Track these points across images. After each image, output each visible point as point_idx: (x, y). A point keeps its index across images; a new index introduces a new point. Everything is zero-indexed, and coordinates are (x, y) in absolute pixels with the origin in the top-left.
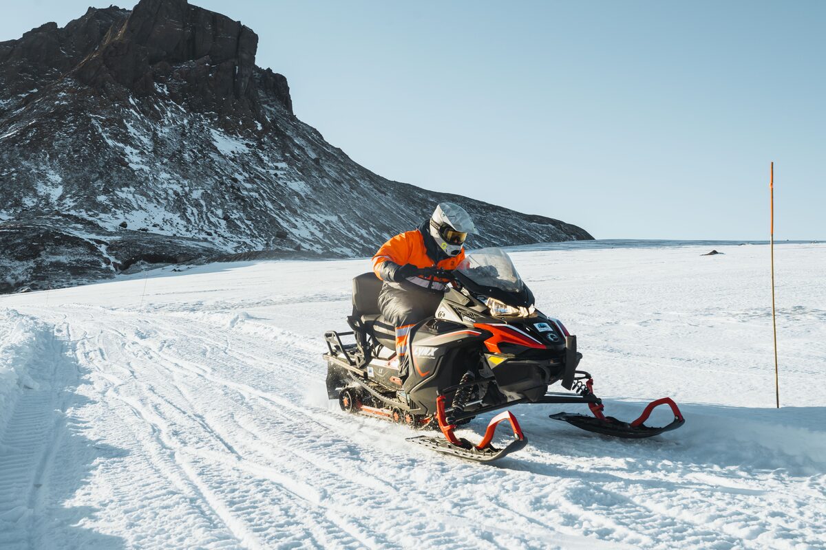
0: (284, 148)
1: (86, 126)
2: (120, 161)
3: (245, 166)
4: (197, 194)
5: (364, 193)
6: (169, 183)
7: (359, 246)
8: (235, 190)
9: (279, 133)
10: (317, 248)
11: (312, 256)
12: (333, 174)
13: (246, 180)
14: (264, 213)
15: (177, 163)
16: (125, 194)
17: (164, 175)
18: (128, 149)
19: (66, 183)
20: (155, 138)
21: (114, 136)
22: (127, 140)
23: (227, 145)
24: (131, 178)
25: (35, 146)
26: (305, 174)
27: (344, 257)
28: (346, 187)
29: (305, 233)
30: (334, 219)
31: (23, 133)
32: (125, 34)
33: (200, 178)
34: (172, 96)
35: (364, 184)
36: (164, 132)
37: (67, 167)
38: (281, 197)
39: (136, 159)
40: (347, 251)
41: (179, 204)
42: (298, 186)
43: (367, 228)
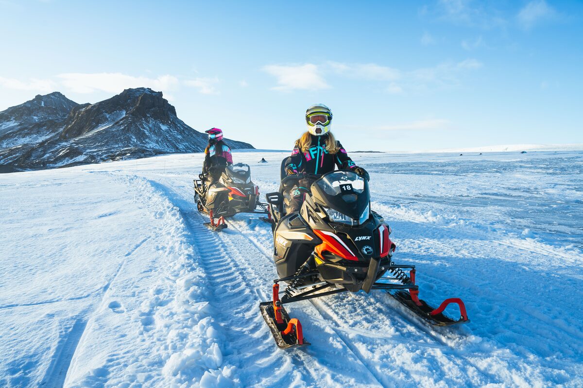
0: (176, 128)
1: (136, 126)
2: (144, 133)
3: (168, 132)
4: (160, 140)
5: (194, 138)
6: (154, 138)
7: (192, 150)
8: (167, 138)
9: (174, 123)
10: (184, 151)
11: (183, 153)
12: (187, 133)
13: (169, 136)
14: (173, 143)
15: (155, 133)
16: (147, 140)
17: (153, 136)
18: (145, 130)
19: (136, 138)
20: (149, 127)
21: (142, 128)
22: (144, 128)
23: (164, 128)
24: (147, 137)
25: (128, 130)
26: (181, 134)
27: (189, 152)
28: (190, 136)
29: (182, 148)
30: (187, 144)
31: (125, 127)
32: (140, 104)
33: (160, 136)
34: (150, 117)
35: (194, 135)
36: (150, 126)
37: (135, 135)
38: (176, 140)
39: (147, 132)
41: (157, 142)
42: (179, 137)
43: (194, 146)
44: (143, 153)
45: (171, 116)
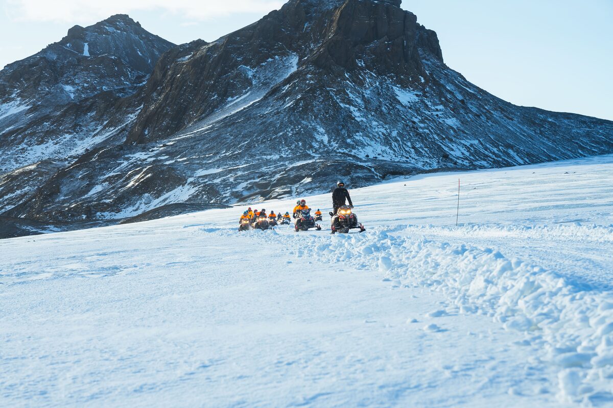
0: (441, 95)
1: (328, 97)
2: (350, 117)
3: (417, 111)
4: (394, 134)
5: (496, 122)
6: (378, 128)
7: (491, 160)
8: (415, 128)
9: (436, 83)
10: (466, 163)
11: (464, 169)
12: (474, 110)
13: (421, 122)
14: (434, 143)
15: (381, 116)
16: (358, 136)
17: (374, 123)
18: (352, 108)
19: (327, 132)
20: (363, 98)
21: (343, 101)
22: (350, 102)
23: (406, 97)
24: (359, 127)
25: (306, 110)
26: (456, 113)
27: (482, 167)
28: (483, 118)
29: (458, 154)
30: (476, 142)
31: (297, 102)
32: (336, 33)
33: (394, 123)
34: (367, 67)
35: (496, 114)
36: (367, 93)
37: (325, 122)
38: (442, 131)
39: (357, 114)
40: (484, 163)
41: (387, 141)
42: (452, 122)
43: (497, 147)
44: (347, 173)
45: (428, 63)
